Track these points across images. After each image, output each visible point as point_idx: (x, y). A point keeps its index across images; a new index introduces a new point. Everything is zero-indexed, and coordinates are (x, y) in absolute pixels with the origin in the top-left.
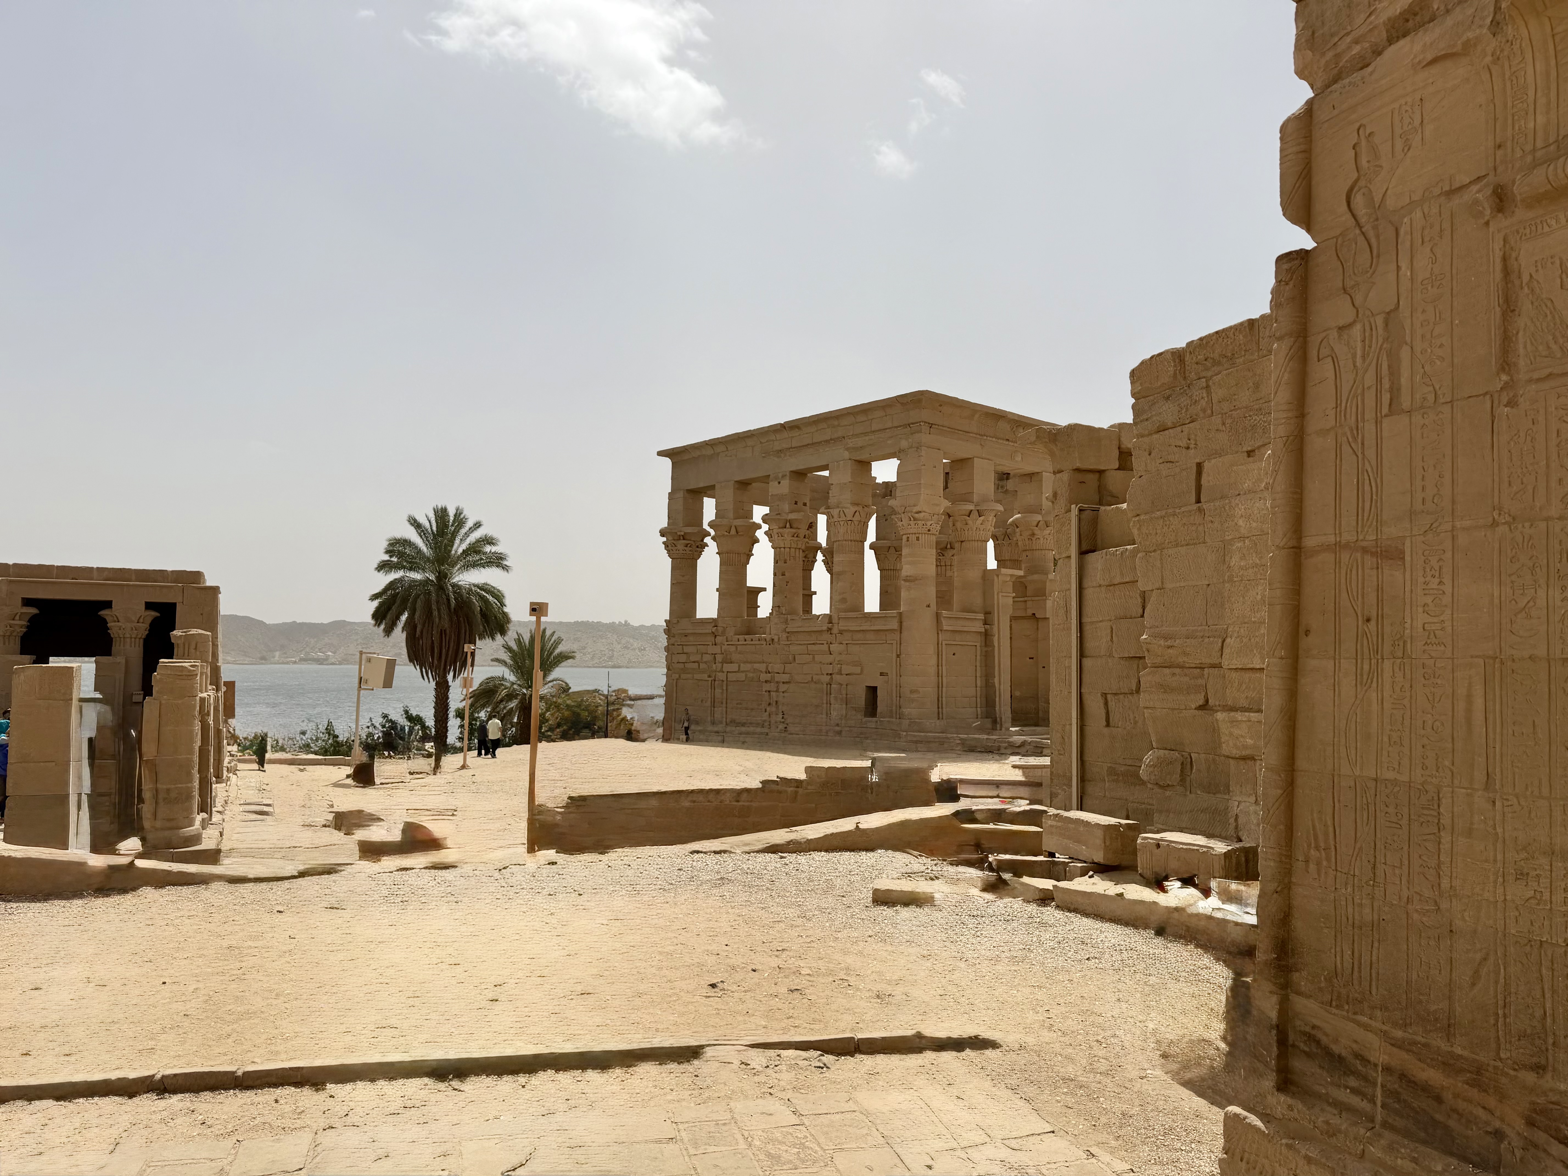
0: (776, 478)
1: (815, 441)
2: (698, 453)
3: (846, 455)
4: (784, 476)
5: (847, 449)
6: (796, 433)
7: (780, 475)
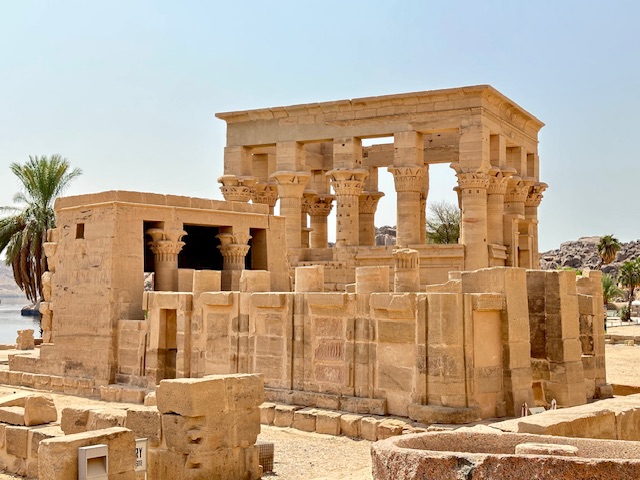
0: (340, 142)
1: (379, 114)
2: (257, 117)
3: (410, 127)
4: (348, 140)
5: (411, 123)
6: (360, 108)
7: (345, 139)
